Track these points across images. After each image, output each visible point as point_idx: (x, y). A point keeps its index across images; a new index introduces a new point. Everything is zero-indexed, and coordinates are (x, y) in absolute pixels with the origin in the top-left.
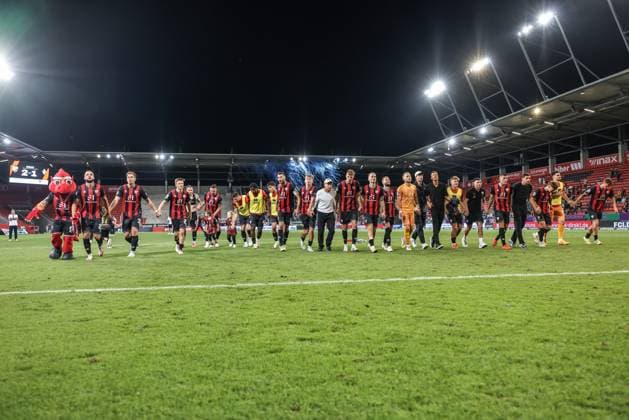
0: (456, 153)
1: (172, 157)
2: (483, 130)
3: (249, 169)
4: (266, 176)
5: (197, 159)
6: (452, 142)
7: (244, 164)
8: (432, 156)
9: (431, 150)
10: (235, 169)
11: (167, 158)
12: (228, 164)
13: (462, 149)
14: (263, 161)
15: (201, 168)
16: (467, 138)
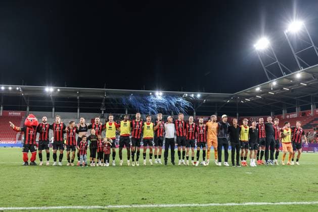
0: (277, 92)
1: (59, 90)
2: (298, 75)
3: (118, 100)
4: (130, 106)
5: (78, 92)
6: (274, 83)
7: (114, 97)
8: (259, 94)
9: (258, 89)
10: (107, 100)
11: (56, 90)
12: (102, 97)
13: (282, 89)
14: (128, 94)
15: (81, 99)
16: (285, 80)
